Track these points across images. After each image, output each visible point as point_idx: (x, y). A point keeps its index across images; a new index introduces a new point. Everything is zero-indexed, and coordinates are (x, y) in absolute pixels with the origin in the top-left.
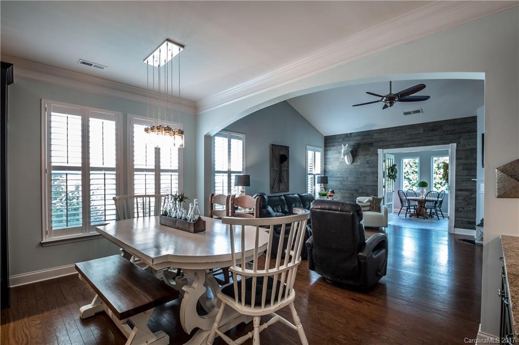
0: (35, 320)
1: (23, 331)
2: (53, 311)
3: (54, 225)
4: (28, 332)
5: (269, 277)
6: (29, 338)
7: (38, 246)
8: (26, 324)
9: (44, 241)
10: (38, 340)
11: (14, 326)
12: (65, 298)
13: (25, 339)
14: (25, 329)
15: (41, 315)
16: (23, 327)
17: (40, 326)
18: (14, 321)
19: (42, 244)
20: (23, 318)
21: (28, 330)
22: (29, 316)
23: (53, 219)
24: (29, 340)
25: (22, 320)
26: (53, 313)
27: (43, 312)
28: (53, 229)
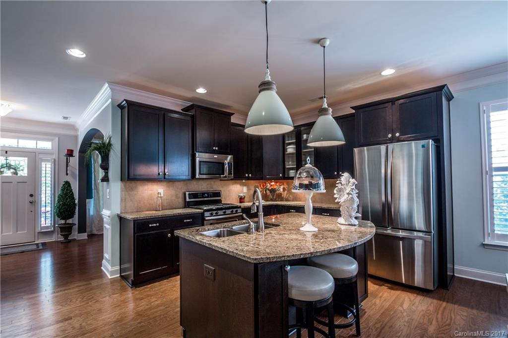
0: (463, 311)
1: (451, 314)
2: (483, 312)
3: (496, 228)
4: (453, 317)
6: (452, 321)
7: (480, 246)
8: (454, 310)
9: (486, 242)
10: (459, 328)
11: (446, 307)
12: (500, 308)
13: (449, 321)
14: (452, 313)
15: (470, 310)
16: (452, 310)
17: (465, 318)
18: (447, 302)
19: (484, 245)
20: (455, 304)
21: (455, 316)
22: (460, 305)
23: (495, 222)
24: (452, 324)
25: (453, 305)
26: (482, 314)
27: (472, 308)
28: (496, 232)
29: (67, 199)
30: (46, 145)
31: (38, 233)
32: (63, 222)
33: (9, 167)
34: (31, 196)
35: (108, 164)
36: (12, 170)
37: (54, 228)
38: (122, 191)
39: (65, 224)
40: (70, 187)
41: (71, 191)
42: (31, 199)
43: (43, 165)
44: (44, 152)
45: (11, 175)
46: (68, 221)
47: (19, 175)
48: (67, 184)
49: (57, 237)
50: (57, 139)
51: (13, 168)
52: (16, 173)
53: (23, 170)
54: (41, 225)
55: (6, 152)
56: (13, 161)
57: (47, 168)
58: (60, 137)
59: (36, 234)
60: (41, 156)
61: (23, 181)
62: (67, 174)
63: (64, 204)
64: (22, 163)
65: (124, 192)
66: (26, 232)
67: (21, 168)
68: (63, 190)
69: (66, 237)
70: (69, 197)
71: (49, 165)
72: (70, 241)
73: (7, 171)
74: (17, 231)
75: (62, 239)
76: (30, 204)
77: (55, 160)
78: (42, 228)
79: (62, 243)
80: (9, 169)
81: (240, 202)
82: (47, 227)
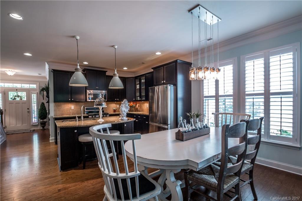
5: (131, 179)
29: (43, 111)
30: (34, 86)
31: (32, 125)
32: (42, 120)
33: (18, 96)
34: (28, 109)
35: (49, 95)
36: (20, 98)
37: (39, 124)
38: (54, 107)
39: (43, 121)
40: (44, 105)
41: (45, 107)
42: (28, 110)
43: (33, 95)
44: (33, 90)
45: (19, 100)
46: (44, 120)
47: (23, 100)
48: (43, 104)
49: (40, 128)
50: (38, 83)
51: (20, 97)
52: (21, 99)
53: (24, 98)
54: (33, 122)
55: (17, 90)
56: (20, 94)
57: (34, 97)
58: (40, 82)
59: (31, 126)
60: (32, 91)
61: (24, 103)
62: (43, 99)
63: (41, 113)
64: (24, 94)
65: (55, 107)
66: (26, 125)
67: (23, 97)
68: (41, 106)
69: (43, 127)
70: (44, 109)
71: (35, 95)
72: (45, 129)
73: (18, 98)
74: (23, 124)
75: (41, 128)
76: (28, 113)
77: (38, 93)
78: (33, 123)
79: (42, 130)
80: (18, 97)
81: (114, 112)
82: (35, 123)
